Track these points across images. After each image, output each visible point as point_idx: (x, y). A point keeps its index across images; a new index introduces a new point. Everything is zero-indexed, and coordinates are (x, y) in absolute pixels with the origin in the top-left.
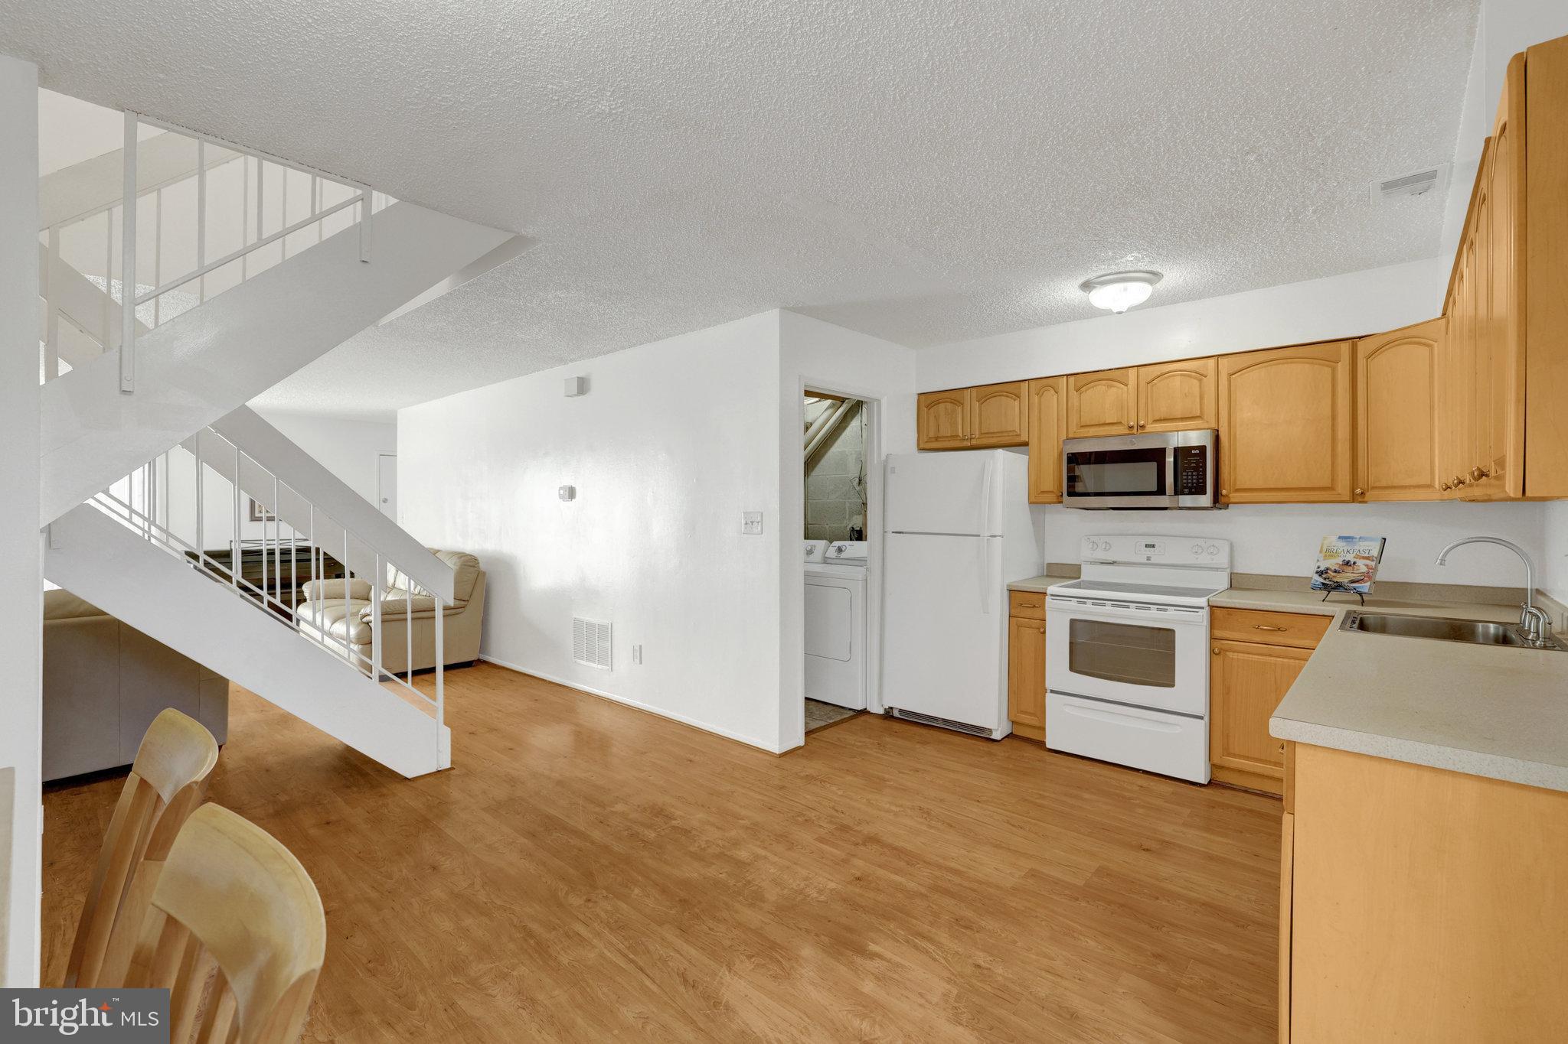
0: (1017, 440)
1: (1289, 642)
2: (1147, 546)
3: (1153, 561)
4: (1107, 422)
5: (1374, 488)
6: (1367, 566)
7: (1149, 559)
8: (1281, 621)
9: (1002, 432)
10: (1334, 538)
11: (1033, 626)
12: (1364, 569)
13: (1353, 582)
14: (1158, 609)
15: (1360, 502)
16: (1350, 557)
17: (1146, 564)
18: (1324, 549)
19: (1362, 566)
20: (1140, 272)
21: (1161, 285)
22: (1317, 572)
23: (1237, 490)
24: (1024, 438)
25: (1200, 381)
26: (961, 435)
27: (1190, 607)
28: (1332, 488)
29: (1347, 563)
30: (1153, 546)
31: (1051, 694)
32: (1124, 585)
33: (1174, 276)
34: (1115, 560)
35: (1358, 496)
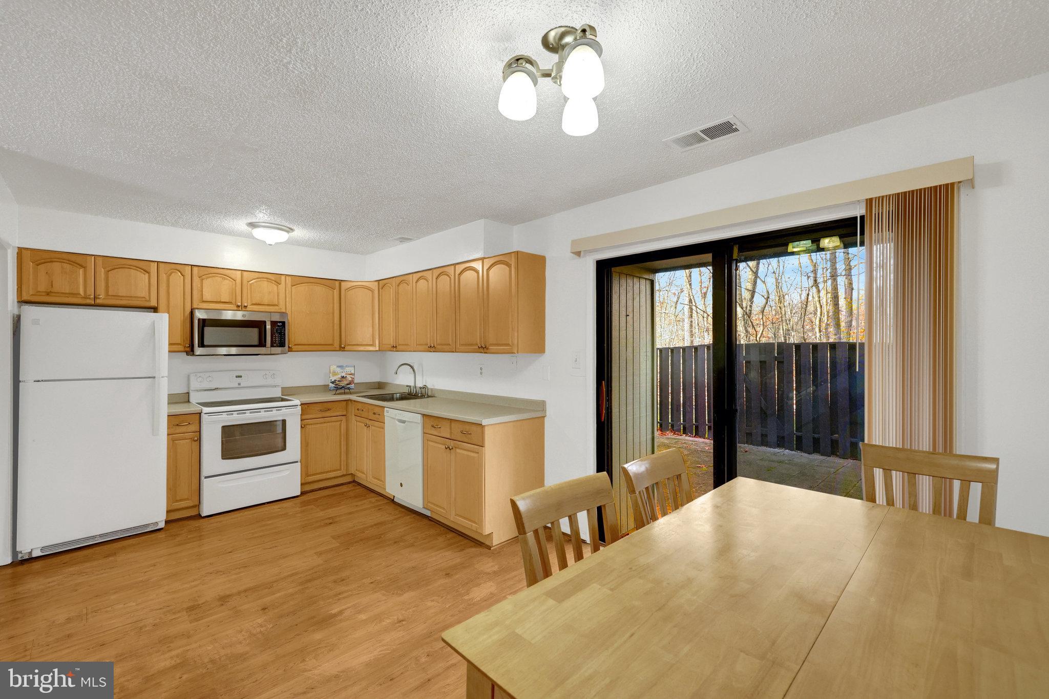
0: (147, 304)
1: (332, 415)
2: (236, 377)
3: (242, 385)
4: (222, 301)
5: (348, 345)
6: (351, 377)
7: (239, 384)
8: (329, 405)
9: (131, 297)
10: (335, 367)
11: (187, 437)
12: (350, 379)
13: (347, 384)
14: (277, 410)
15: (343, 351)
16: (343, 374)
17: (238, 388)
18: (332, 371)
19: (349, 378)
20: (284, 226)
21: (293, 234)
22: (331, 382)
23: (295, 345)
24: (153, 303)
25: (277, 286)
26: (82, 292)
27: (293, 406)
28: (332, 345)
29: (343, 377)
30: (241, 377)
31: (205, 479)
32: (236, 401)
33: (300, 233)
34: (217, 387)
35: (342, 349)
